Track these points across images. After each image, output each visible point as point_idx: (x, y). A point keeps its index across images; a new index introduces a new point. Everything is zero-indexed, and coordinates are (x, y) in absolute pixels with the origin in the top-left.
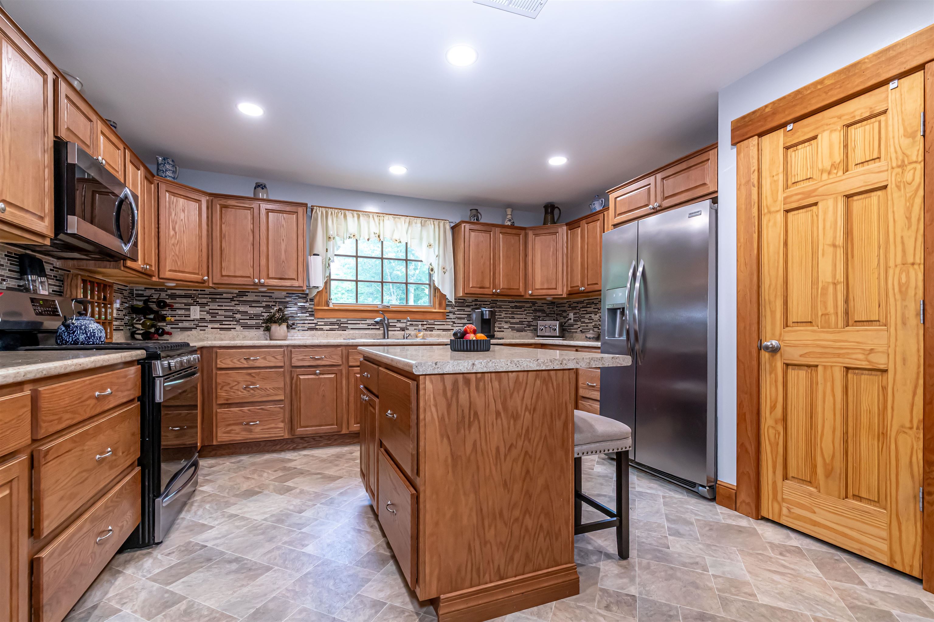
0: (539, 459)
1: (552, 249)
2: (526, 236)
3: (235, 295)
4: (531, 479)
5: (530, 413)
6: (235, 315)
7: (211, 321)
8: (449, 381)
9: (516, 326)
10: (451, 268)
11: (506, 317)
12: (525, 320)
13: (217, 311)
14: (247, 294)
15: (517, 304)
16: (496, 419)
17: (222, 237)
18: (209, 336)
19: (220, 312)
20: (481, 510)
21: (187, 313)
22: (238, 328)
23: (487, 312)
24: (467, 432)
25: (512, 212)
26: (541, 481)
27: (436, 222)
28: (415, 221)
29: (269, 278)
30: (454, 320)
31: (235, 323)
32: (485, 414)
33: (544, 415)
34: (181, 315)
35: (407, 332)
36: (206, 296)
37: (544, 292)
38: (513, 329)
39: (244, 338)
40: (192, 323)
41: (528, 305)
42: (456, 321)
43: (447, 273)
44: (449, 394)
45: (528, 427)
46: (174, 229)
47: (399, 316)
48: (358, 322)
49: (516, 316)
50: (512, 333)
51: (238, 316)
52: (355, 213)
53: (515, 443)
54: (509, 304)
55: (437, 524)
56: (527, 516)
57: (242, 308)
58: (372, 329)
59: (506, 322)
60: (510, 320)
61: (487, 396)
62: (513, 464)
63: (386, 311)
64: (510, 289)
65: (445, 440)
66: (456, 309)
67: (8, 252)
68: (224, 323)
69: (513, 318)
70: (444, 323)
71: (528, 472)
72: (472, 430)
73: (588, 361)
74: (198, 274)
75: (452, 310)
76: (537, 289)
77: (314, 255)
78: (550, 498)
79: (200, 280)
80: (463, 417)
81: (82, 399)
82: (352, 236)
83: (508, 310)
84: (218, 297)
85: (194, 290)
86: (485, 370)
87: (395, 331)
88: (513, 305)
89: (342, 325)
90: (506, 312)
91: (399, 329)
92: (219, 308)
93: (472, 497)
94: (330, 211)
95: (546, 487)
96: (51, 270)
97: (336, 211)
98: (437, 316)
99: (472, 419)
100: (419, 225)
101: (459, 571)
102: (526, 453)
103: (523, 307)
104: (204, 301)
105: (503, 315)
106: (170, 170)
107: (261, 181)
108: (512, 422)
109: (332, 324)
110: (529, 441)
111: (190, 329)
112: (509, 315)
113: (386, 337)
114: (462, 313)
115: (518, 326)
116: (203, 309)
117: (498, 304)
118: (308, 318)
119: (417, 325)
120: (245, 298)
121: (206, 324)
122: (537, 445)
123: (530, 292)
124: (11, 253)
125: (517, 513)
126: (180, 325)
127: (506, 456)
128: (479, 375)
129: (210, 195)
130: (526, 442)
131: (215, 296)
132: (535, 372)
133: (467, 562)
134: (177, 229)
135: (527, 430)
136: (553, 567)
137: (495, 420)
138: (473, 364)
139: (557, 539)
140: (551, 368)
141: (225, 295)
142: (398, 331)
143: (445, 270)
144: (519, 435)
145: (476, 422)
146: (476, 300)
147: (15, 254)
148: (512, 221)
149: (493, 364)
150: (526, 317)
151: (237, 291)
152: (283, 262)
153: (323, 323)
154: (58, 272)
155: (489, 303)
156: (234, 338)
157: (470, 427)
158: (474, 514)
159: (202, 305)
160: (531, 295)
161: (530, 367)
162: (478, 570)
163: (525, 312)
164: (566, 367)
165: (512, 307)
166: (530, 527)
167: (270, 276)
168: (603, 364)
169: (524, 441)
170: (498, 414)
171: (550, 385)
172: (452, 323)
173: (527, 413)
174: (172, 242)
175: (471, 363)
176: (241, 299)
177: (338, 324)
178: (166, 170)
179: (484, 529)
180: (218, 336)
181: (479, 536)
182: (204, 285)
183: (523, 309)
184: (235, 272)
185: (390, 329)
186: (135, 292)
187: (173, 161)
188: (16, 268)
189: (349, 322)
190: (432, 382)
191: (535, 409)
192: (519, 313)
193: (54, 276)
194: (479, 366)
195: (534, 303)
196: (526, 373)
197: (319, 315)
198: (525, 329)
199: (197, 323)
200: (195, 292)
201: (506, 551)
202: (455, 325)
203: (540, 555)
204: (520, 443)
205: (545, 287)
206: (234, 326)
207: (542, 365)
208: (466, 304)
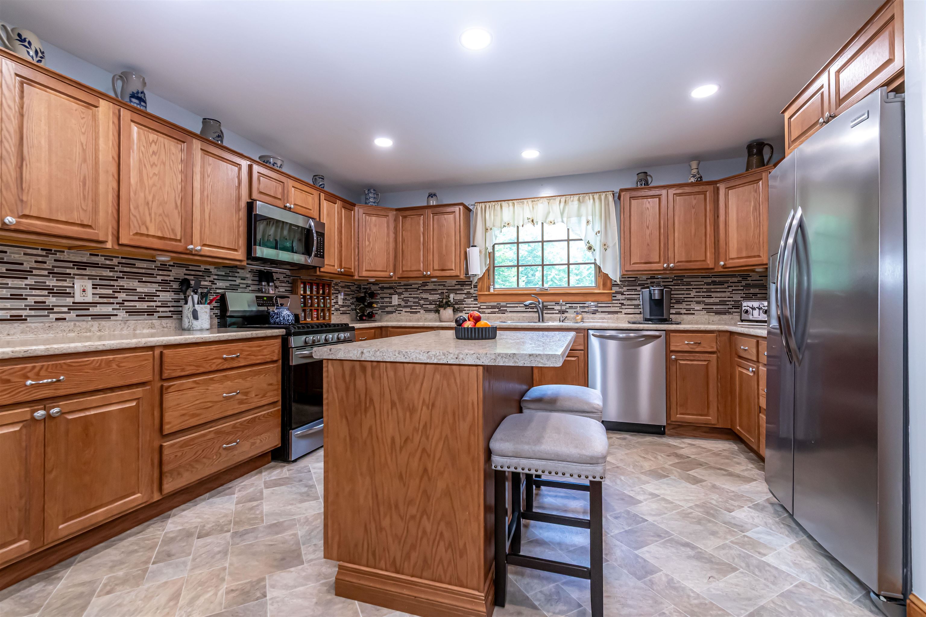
0: (439, 459)
1: (752, 204)
2: (717, 192)
3: (420, 285)
4: (429, 479)
5: (428, 408)
6: (420, 301)
7: (405, 307)
8: (347, 366)
9: (714, 307)
10: (615, 244)
11: (699, 297)
12: (730, 299)
13: (408, 299)
14: (428, 284)
15: (715, 279)
16: (392, 409)
17: (403, 241)
18: (403, 318)
19: (410, 299)
20: (377, 495)
21: (390, 300)
22: (422, 311)
23: (656, 292)
24: (363, 417)
25: (698, 164)
26: (441, 485)
27: (596, 196)
28: (572, 199)
29: (434, 270)
30: (622, 302)
31: (420, 308)
32: (380, 402)
33: (445, 412)
34: (387, 302)
35: (566, 315)
36: (402, 287)
37: (742, 261)
38: (709, 311)
39: (426, 320)
40: (393, 308)
41: (735, 280)
42: (625, 302)
43: (609, 251)
44: (347, 378)
45: (426, 423)
46: (369, 240)
47: (556, 298)
48: (517, 305)
49: (713, 295)
50: (706, 317)
51: (422, 302)
52: (510, 202)
53: (411, 437)
54: (702, 279)
55: (337, 495)
56: (425, 517)
57: (424, 296)
58: (529, 312)
59: (698, 303)
60: (704, 299)
61: (382, 386)
62: (409, 458)
63: (543, 293)
64: (690, 261)
65: (344, 421)
66: (625, 289)
67: (251, 270)
68: (413, 307)
69: (710, 297)
70: (610, 305)
71: (425, 470)
72: (368, 415)
73: (494, 357)
74: (386, 271)
75: (620, 290)
76: (732, 259)
77: (472, 246)
78: (453, 507)
79: (388, 276)
80: (360, 402)
81: (207, 359)
82: (506, 225)
83: (701, 287)
84: (409, 287)
85: (395, 283)
86: (373, 359)
87: (553, 313)
88: (709, 280)
89: (502, 308)
90: (698, 290)
91: (557, 312)
92: (409, 296)
93: (368, 479)
94: (488, 205)
95: (447, 493)
96: (284, 277)
97: (493, 203)
98: (602, 298)
99: (368, 405)
100: (576, 203)
101: (356, 545)
102: (424, 450)
103: (727, 282)
104: (400, 291)
105: (693, 294)
106: (372, 197)
107: (432, 191)
108: (408, 414)
109: (493, 307)
110: (427, 438)
111: (392, 312)
112: (703, 294)
113: (541, 320)
114: (633, 293)
115: (718, 307)
116: (400, 297)
117: (685, 280)
118: (472, 303)
119: (576, 308)
120: (426, 288)
121: (401, 309)
122: (437, 444)
123: (722, 263)
124: (254, 270)
125: (413, 510)
126: (387, 309)
127: (401, 449)
128: (375, 364)
129: (397, 210)
130: (424, 439)
131: (407, 287)
132: (434, 366)
133: (364, 541)
134: (371, 240)
135: (425, 426)
136: (456, 586)
137: (390, 410)
138: (362, 353)
139: (461, 557)
140: (444, 362)
141: (413, 286)
142: (556, 313)
143: (606, 247)
144: (416, 430)
145: (372, 408)
146: (653, 278)
147: (256, 270)
148: (698, 176)
149: (381, 354)
150: (731, 295)
151: (421, 282)
152: (444, 256)
153: (485, 307)
154: (290, 278)
155: (671, 280)
156: (418, 319)
157: (366, 411)
158: (370, 497)
159: (400, 294)
160: (724, 267)
161: (419, 359)
162: (374, 554)
163: (730, 289)
164: (463, 362)
165: (708, 284)
166: (428, 530)
167: (435, 269)
168: (515, 362)
169: (421, 437)
170: (393, 404)
171: (453, 380)
172: (620, 305)
173: (425, 408)
174: (368, 250)
175: (360, 352)
176: (424, 288)
177: (498, 308)
178: (369, 198)
179: (379, 515)
180: (408, 318)
181: (375, 520)
182: (392, 279)
183: (726, 285)
184: (411, 267)
185: (545, 312)
186: (362, 287)
187: (374, 190)
188: (257, 279)
189: (508, 305)
190: (333, 365)
191: (433, 405)
192: (718, 290)
193: (286, 281)
194: (367, 354)
195: (745, 277)
196: (423, 366)
197: (482, 299)
198: (730, 310)
199: (396, 308)
200: (395, 285)
201: (402, 545)
202: (623, 307)
203: (441, 566)
204: (417, 439)
205: (744, 255)
206: (419, 310)
207: (433, 358)
208: (639, 282)
